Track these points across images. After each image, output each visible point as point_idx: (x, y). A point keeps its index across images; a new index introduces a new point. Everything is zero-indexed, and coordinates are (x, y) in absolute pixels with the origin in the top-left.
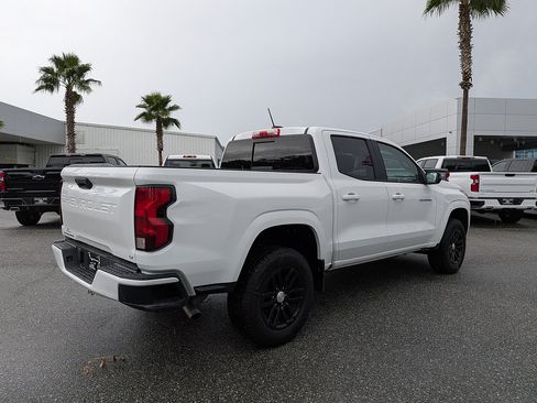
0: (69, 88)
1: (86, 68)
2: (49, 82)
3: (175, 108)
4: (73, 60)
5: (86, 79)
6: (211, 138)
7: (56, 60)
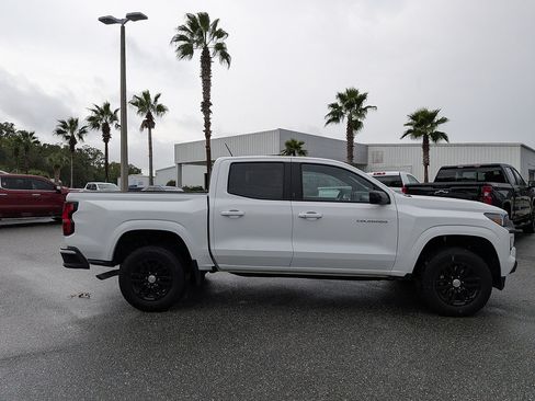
0: (350, 118)
1: (363, 97)
2: (335, 116)
3: (443, 120)
4: (352, 93)
5: (363, 107)
6: (514, 145)
7: (340, 96)
